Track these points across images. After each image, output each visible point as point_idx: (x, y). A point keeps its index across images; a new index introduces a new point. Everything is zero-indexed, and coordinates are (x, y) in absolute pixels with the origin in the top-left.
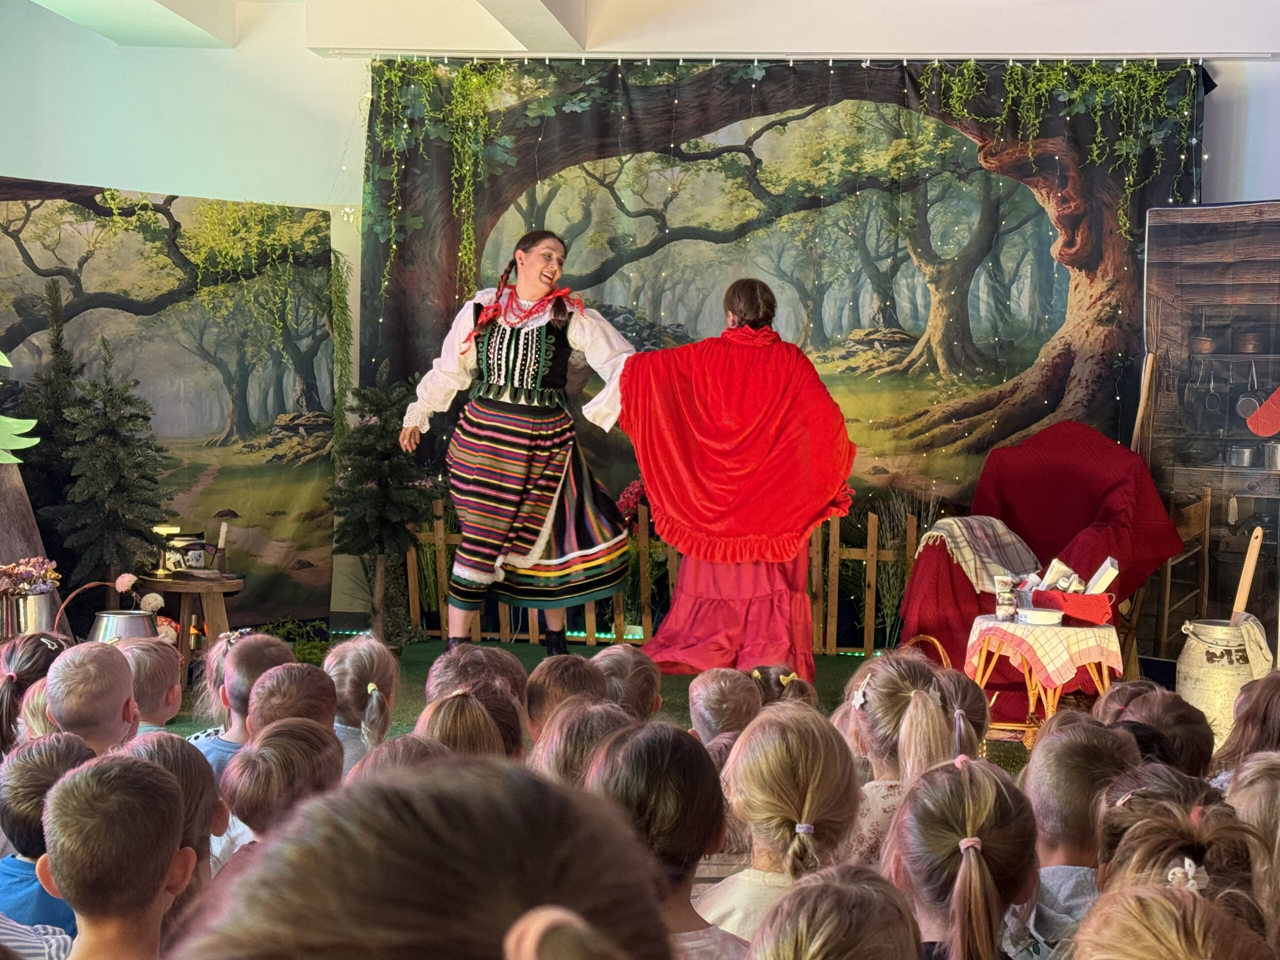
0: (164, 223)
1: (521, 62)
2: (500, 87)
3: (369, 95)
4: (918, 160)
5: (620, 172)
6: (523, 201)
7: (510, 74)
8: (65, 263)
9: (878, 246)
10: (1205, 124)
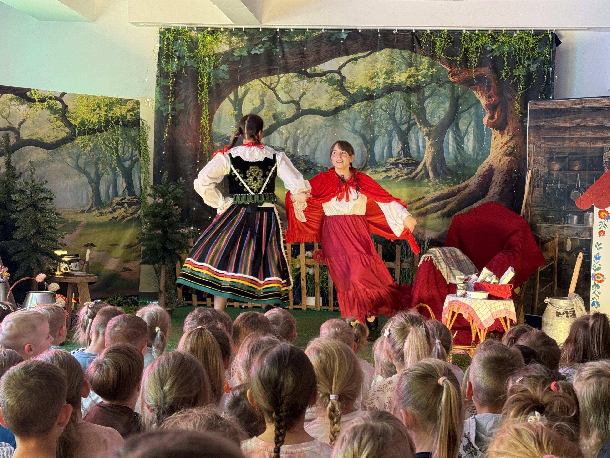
0: (60, 106)
1: (231, 29)
2: (221, 41)
3: (158, 45)
4: (420, 77)
5: (278, 82)
6: (232, 96)
7: (226, 35)
8: (12, 125)
9: (401, 118)
10: (556, 61)
